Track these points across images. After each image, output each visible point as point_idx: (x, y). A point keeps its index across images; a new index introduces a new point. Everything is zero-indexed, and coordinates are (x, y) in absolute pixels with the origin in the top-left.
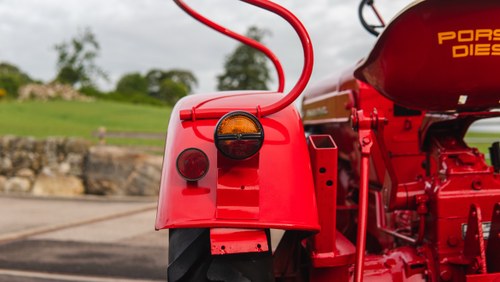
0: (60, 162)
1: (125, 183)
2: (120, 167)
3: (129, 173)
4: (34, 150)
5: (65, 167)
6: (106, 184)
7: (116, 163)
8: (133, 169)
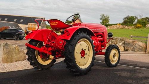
0: (120, 43)
1: (132, 48)
2: (131, 44)
3: (133, 46)
4: (115, 40)
5: (121, 44)
6: (128, 48)
7: (130, 43)
8: (134, 45)
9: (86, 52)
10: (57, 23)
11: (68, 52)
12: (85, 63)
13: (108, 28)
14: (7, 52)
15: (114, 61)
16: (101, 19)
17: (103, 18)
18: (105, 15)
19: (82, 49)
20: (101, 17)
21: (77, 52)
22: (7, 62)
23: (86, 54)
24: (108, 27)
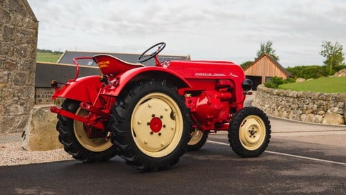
4: (325, 100)
9: (164, 122)
10: (108, 62)
11: (116, 122)
12: (162, 146)
13: (340, 76)
14: (40, 129)
15: (251, 144)
16: (323, 53)
17: (328, 51)
18: (333, 44)
19: (153, 116)
20: (324, 49)
21: (140, 122)
22: (40, 149)
23: (164, 126)
24: (340, 71)
